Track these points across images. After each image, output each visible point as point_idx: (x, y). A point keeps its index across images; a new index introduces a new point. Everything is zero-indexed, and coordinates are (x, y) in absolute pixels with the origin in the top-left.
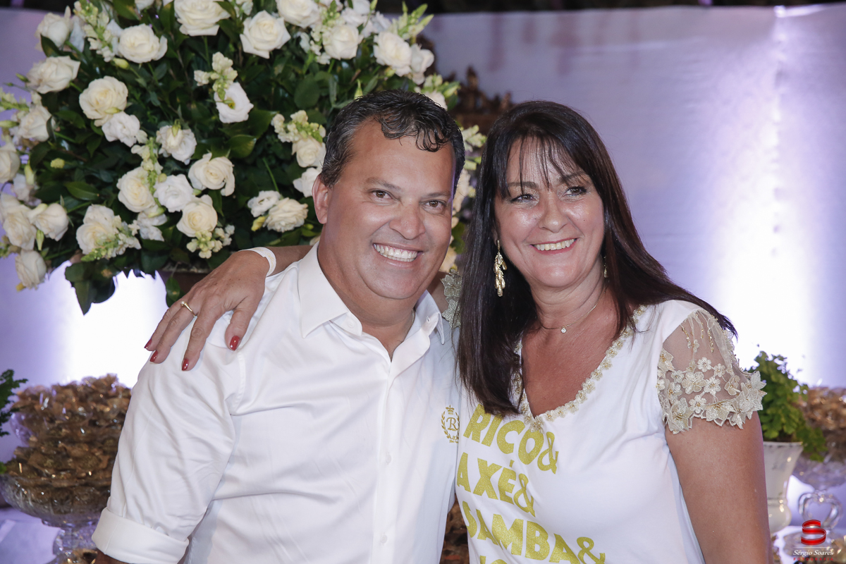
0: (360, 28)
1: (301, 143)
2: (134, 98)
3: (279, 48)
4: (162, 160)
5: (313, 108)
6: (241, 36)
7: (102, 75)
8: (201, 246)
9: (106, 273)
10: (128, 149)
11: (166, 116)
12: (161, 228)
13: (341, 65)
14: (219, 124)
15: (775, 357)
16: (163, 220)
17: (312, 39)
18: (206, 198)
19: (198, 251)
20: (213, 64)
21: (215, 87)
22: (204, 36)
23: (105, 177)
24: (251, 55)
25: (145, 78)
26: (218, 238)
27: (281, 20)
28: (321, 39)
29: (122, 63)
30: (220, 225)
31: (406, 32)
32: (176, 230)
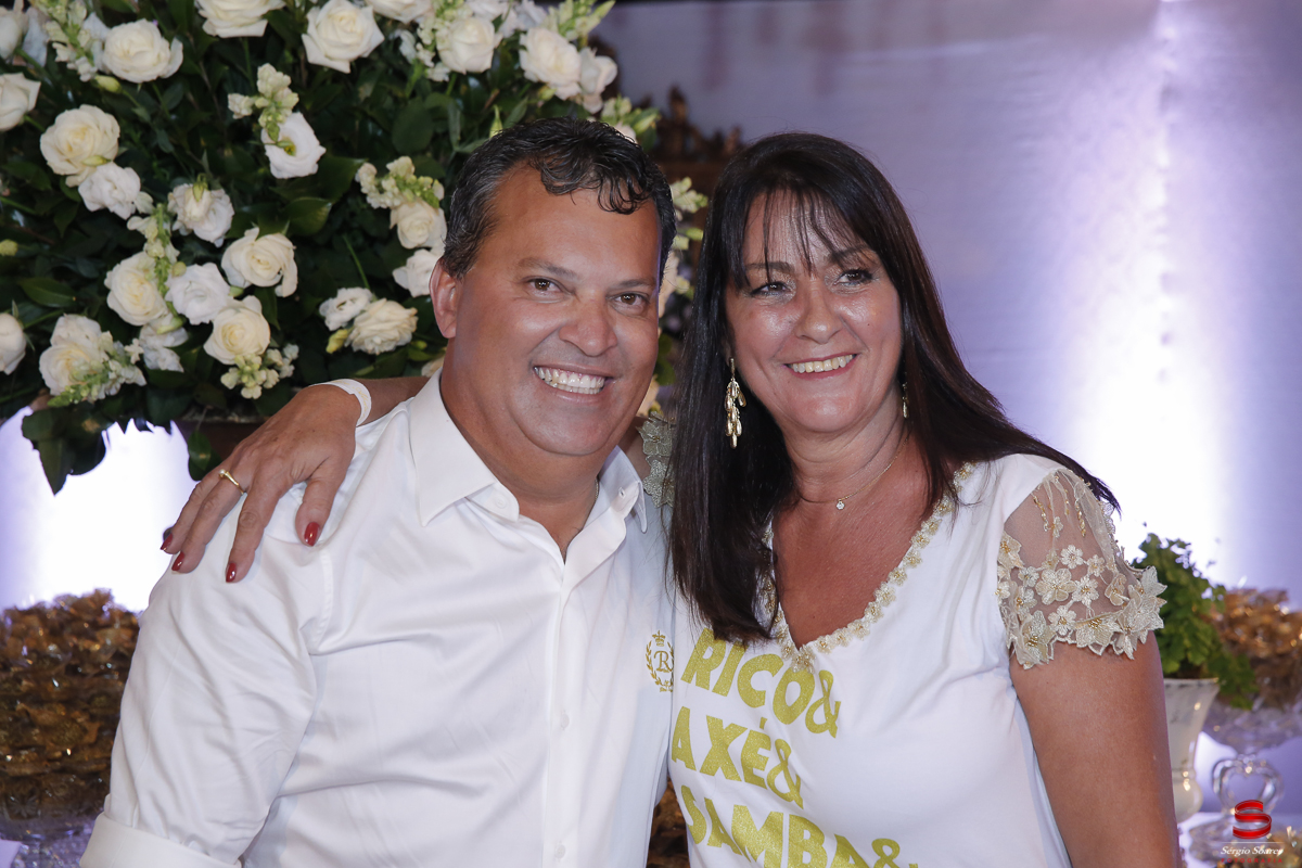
0: (497, 22)
1: (404, 209)
2: (131, 140)
3: (366, 55)
4: (177, 240)
5: (423, 152)
6: (304, 37)
7: (76, 104)
8: (245, 380)
9: (90, 425)
10: (123, 223)
11: (185, 169)
12: (177, 350)
13: (467, 83)
14: (271, 180)
15: (1171, 543)
16: (181, 338)
17: (419, 40)
18: (252, 302)
19: (240, 386)
20: (259, 83)
21: (262, 120)
22: (243, 38)
23: (85, 269)
24: (319, 67)
25: (148, 108)
26: (272, 366)
27: (369, 10)
28: (434, 41)
29: (108, 84)
30: (275, 345)
31: (571, 28)
32: (203, 352)
